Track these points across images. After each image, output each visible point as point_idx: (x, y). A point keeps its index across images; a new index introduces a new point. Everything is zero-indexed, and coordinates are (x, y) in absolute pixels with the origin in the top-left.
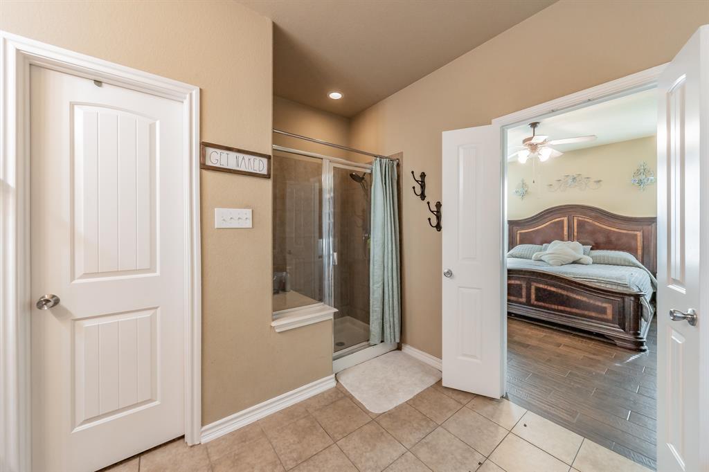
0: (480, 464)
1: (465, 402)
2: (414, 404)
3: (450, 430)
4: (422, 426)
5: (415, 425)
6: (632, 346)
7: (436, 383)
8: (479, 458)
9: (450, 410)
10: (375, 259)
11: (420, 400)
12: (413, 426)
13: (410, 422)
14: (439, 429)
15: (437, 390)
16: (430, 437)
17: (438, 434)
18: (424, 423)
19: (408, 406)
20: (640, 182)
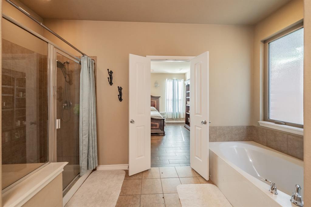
0: (163, 198)
1: (141, 177)
2: (124, 193)
3: (145, 193)
4: (135, 201)
5: (132, 203)
6: (163, 134)
7: (125, 177)
8: (161, 196)
9: (139, 185)
10: (84, 119)
11: (125, 190)
12: (132, 204)
13: (130, 204)
14: (142, 196)
15: (128, 180)
16: (142, 203)
17: (143, 199)
18: (135, 199)
19: (121, 196)
20: (156, 86)
